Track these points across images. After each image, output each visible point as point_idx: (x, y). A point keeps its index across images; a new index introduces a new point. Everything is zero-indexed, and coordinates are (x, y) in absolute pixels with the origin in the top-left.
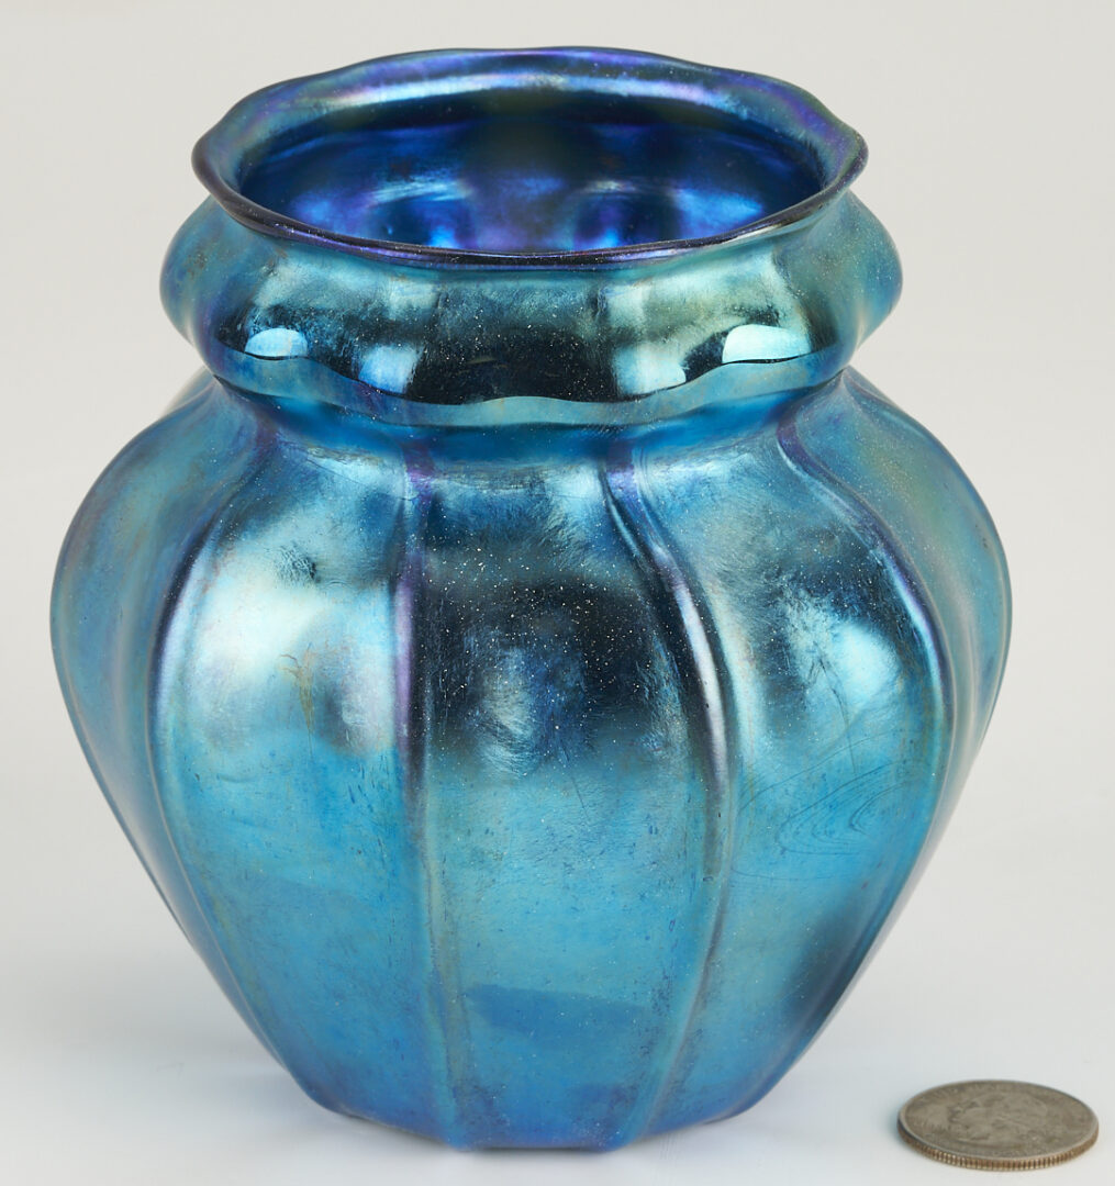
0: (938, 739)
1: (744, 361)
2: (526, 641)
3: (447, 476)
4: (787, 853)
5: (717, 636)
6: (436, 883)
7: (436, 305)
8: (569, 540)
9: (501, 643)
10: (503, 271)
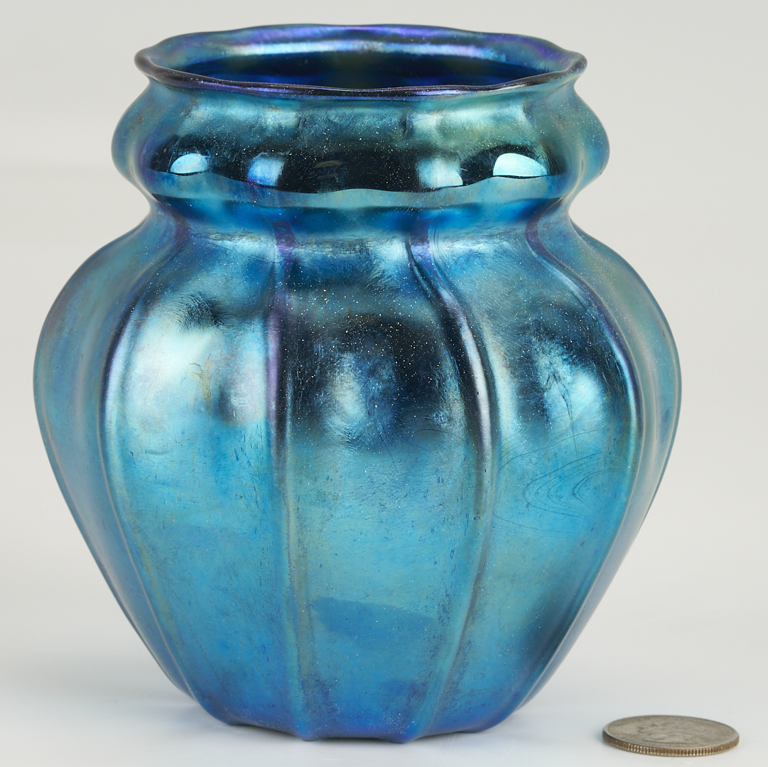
0: (632, 441)
1: (507, 176)
2: (356, 349)
3: (304, 246)
4: (530, 508)
5: (485, 349)
6: (293, 517)
7: (298, 125)
8: (385, 286)
9: (339, 349)
10: (343, 101)
